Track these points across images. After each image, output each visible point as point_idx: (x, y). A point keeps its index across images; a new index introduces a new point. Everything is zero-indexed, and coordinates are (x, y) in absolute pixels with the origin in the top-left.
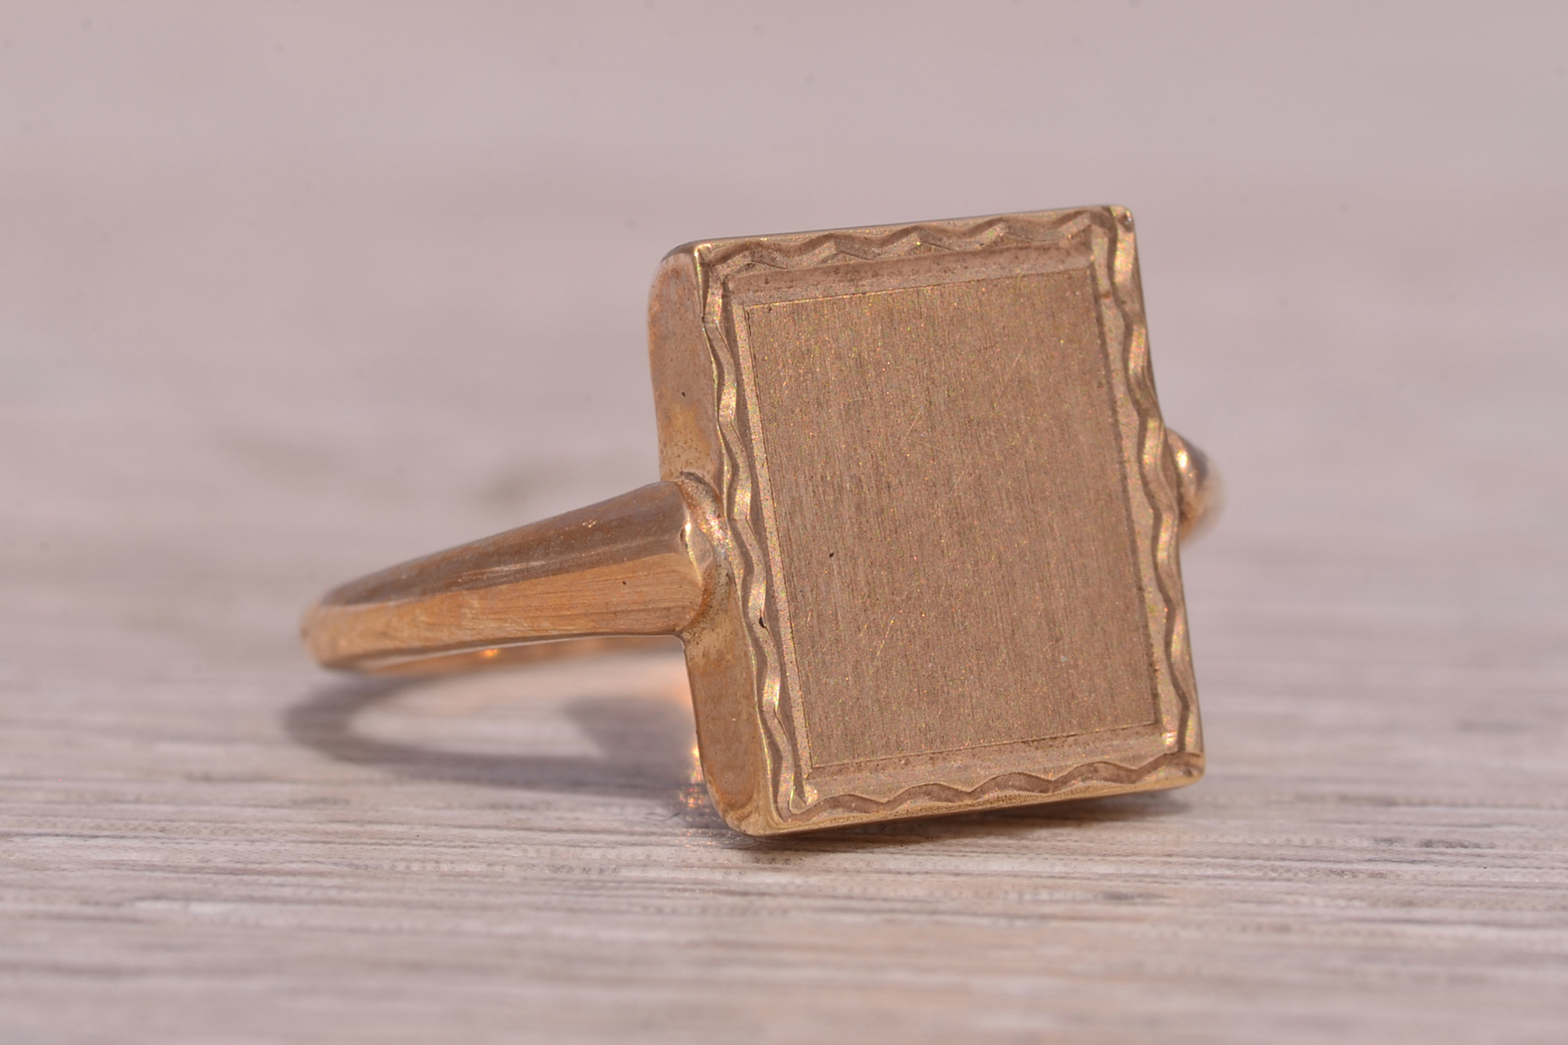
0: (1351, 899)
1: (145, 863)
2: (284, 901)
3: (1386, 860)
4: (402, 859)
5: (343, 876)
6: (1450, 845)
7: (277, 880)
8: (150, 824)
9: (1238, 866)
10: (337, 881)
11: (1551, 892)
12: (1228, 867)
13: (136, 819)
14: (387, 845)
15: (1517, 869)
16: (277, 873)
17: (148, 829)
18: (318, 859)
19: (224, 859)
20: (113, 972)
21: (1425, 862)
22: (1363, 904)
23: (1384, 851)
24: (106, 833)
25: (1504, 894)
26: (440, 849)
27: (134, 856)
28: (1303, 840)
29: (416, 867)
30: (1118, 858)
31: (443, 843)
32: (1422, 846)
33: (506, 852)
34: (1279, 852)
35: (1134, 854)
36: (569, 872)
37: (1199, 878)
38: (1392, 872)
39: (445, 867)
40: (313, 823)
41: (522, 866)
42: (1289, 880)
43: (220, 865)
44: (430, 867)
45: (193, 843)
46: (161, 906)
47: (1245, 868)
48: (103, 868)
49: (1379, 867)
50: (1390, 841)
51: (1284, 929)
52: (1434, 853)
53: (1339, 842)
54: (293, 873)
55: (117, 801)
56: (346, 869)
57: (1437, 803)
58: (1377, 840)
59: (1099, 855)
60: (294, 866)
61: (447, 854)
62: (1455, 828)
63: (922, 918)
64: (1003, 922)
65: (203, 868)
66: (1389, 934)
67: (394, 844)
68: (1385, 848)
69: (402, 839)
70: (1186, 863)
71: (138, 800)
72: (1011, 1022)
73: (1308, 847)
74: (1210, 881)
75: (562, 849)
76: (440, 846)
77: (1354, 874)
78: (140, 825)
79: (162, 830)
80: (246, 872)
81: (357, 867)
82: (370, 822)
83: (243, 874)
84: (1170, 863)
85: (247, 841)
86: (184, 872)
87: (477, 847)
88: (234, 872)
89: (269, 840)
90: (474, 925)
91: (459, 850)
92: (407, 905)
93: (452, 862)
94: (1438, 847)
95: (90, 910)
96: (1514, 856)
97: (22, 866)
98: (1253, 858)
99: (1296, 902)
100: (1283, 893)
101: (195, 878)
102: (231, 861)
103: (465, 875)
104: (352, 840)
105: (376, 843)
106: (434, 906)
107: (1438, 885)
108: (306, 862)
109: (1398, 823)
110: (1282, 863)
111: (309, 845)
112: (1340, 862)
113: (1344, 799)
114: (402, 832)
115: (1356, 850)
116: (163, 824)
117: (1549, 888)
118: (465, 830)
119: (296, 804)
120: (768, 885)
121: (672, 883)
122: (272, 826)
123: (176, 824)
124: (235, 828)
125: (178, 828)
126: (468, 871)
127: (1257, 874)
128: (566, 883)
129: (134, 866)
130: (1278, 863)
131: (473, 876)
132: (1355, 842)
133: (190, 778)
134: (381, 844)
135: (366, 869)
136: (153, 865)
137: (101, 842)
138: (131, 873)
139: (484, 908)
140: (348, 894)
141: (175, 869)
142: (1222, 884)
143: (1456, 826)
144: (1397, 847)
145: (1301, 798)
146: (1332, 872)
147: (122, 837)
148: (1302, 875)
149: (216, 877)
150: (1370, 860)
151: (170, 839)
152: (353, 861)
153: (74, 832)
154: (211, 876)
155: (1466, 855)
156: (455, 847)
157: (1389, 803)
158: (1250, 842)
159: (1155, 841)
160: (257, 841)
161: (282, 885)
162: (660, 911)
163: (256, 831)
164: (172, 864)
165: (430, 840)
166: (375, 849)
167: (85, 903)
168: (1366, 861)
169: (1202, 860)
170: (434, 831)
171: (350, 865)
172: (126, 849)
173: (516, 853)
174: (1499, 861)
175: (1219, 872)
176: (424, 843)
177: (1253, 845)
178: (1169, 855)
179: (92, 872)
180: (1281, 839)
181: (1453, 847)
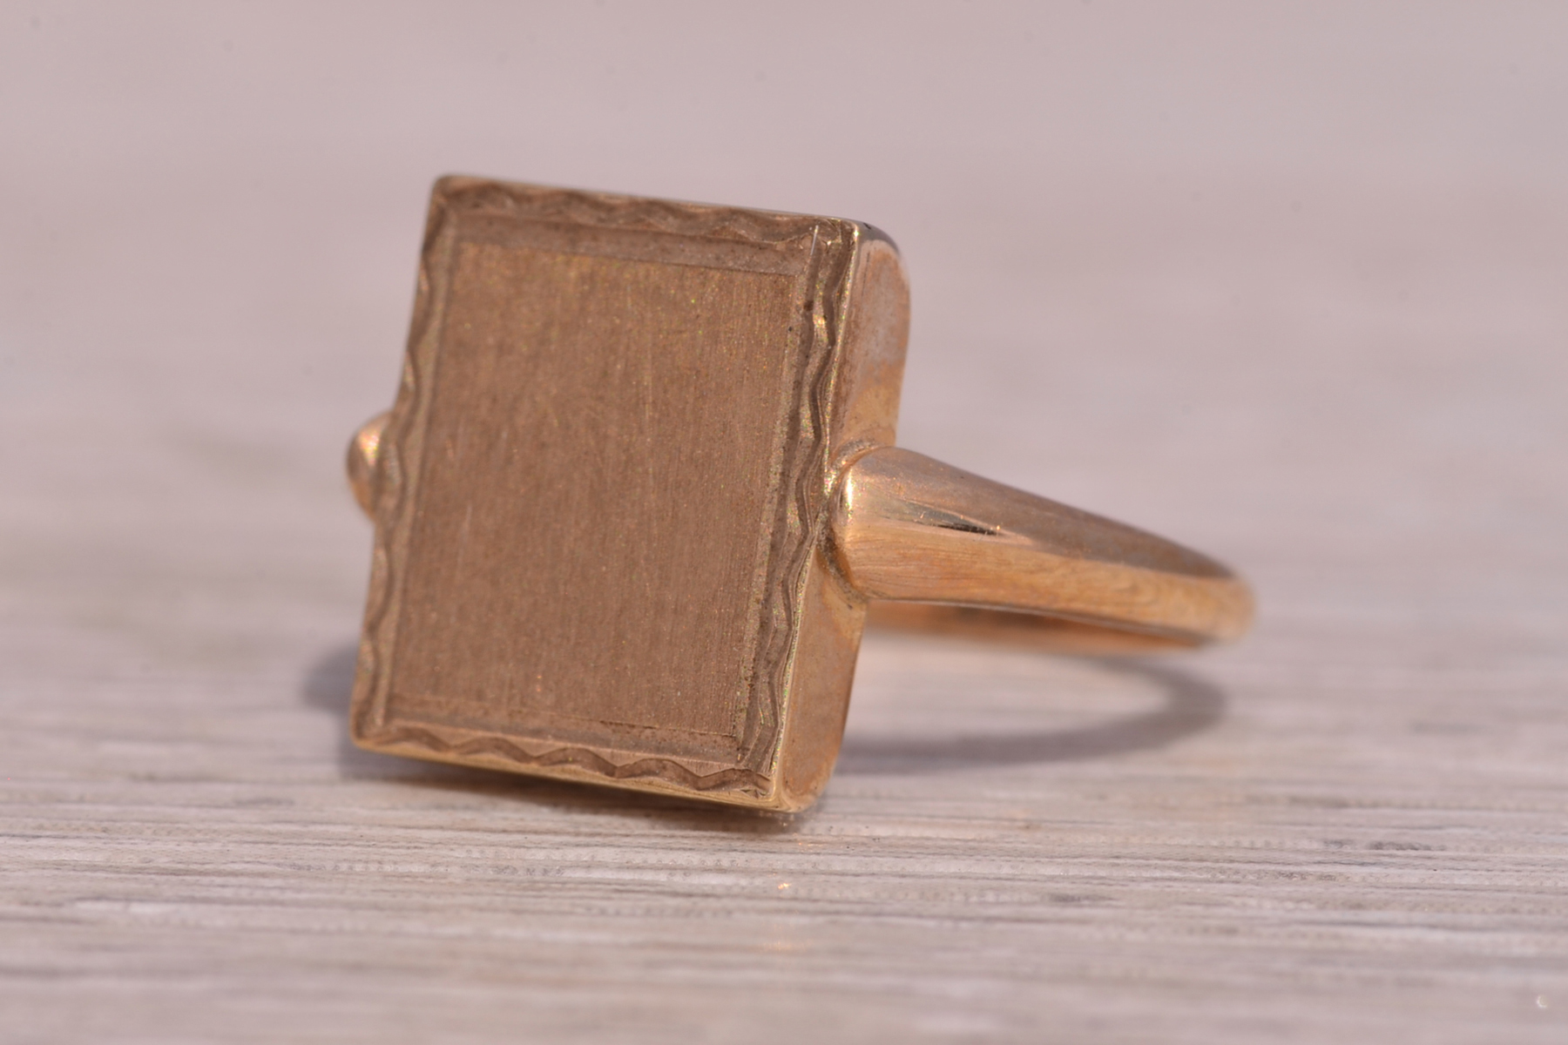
0: (1299, 901)
1: (86, 863)
2: (225, 902)
3: (1335, 863)
4: (345, 860)
5: (284, 876)
6: (1401, 848)
7: (219, 880)
8: (92, 824)
9: (1187, 868)
10: (278, 882)
11: (1501, 894)
12: (1177, 869)
13: (79, 820)
14: (330, 845)
15: (1467, 872)
16: (219, 873)
17: (91, 829)
18: (261, 860)
19: (166, 860)
20: (52, 973)
21: (1374, 864)
22: (1312, 906)
23: (1333, 853)
24: (48, 833)
25: (1454, 897)
26: (383, 850)
27: (77, 856)
28: (1252, 843)
29: (359, 868)
30: (1066, 860)
31: (386, 844)
32: (1371, 849)
33: (451, 853)
34: (1228, 854)
35: (1082, 856)
36: (513, 873)
37: (1147, 880)
38: (1341, 874)
39: (388, 868)
40: (256, 823)
41: (466, 867)
42: (1237, 882)
43: (162, 866)
44: (373, 867)
45: (135, 844)
46: (102, 906)
47: (1193, 870)
48: (44, 869)
49: (1329, 869)
50: (1340, 843)
51: (1231, 932)
52: (1384, 855)
53: (1289, 844)
54: (234, 874)
55: (60, 801)
56: (289, 870)
57: (1388, 805)
58: (1326, 842)
59: (1047, 857)
60: (237, 867)
61: (390, 854)
62: (1405, 831)
63: (867, 920)
64: (948, 924)
65: (145, 869)
66: (1336, 937)
67: (337, 845)
68: (1335, 851)
69: (345, 840)
70: (1133, 865)
71: (81, 800)
72: (954, 1025)
73: (1257, 849)
74: (1158, 883)
75: (506, 850)
76: (383, 847)
77: (1303, 876)
78: (82, 826)
79: (105, 830)
80: (187, 873)
81: (300, 868)
82: (314, 823)
83: (185, 875)
84: (1118, 865)
85: (189, 841)
86: (126, 873)
87: (421, 848)
88: (175, 873)
89: (212, 840)
90: (415, 925)
91: (404, 851)
92: (350, 906)
93: (395, 863)
94: (1388, 849)
95: (30, 911)
96: (1464, 859)
98: (1202, 860)
99: (1244, 905)
100: (1231, 895)
101: (136, 879)
102: (174, 861)
103: (408, 876)
104: (294, 841)
105: (319, 844)
106: (376, 907)
107: (1387, 887)
108: (248, 862)
109: (1348, 825)
110: (1231, 866)
111: (252, 845)
112: (1289, 864)
113: (1295, 801)
114: (345, 833)
115: (1305, 852)
116: (105, 824)
117: (1499, 891)
118: (409, 831)
119: (240, 804)
120: (713, 887)
121: (616, 884)
122: (216, 827)
123: (119, 825)
124: (178, 829)
125: (120, 828)
126: (411, 872)
127: (1205, 876)
128: (508, 884)
129: (75, 867)
130: (1226, 865)
131: (417, 877)
132: (1304, 844)
133: (135, 778)
134: (324, 845)
135: (309, 870)
136: (95, 866)
137: (43, 842)
138: (72, 873)
139: (426, 909)
140: (289, 895)
141: (117, 870)
142: (1169, 887)
143: (1407, 828)
144: (1347, 849)
145: (1253, 800)
146: (1281, 874)
147: (64, 837)
148: (1251, 877)
149: (157, 878)
150: (1319, 863)
151: (111, 839)
152: (296, 862)
153: (16, 832)
154: (153, 876)
155: (1416, 857)
156: (399, 847)
157: (1341, 804)
158: (1199, 844)
159: (1103, 842)
160: (200, 842)
161: (223, 886)
162: (603, 912)
163: (199, 831)
164: (114, 864)
165: (374, 840)
166: (318, 850)
167: (26, 903)
168: (1315, 863)
169: (1151, 862)
170: (376, 831)
171: (293, 866)
172: (67, 849)
173: (460, 854)
174: (1449, 864)
175: (1167, 874)
176: (367, 844)
177: (1202, 847)
178: (1117, 857)
179: (33, 873)
180: (1230, 842)
181: (1404, 849)
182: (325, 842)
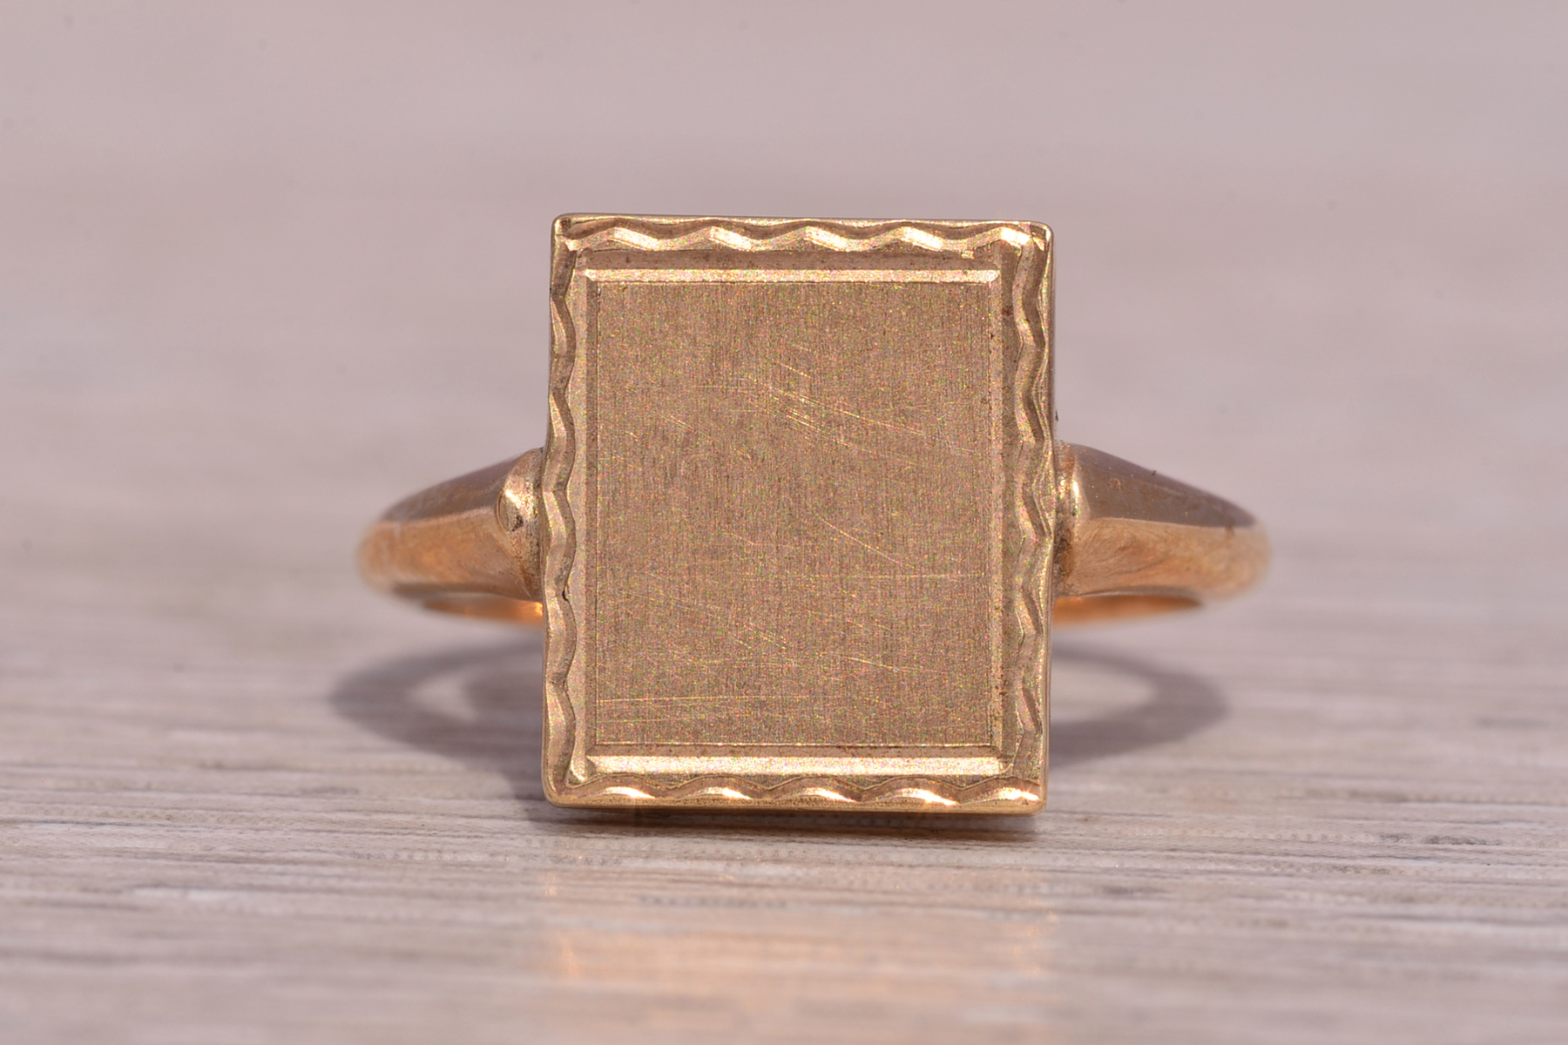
0: (1350, 894)
1: (147, 850)
2: (283, 889)
3: (1390, 856)
4: (405, 849)
5: (344, 865)
6: (1456, 842)
7: (279, 868)
8: (157, 812)
9: (1241, 861)
10: (338, 870)
11: (1553, 889)
12: (1232, 862)
13: (144, 807)
14: (391, 834)
15: (1521, 866)
16: (279, 861)
17: (155, 817)
18: (321, 848)
19: (228, 847)
20: (106, 960)
21: (1428, 858)
22: (1363, 900)
23: (1389, 847)
24: (112, 821)
25: (1505, 891)
26: (443, 839)
27: (139, 843)
28: (1309, 836)
29: (418, 856)
30: (1122, 852)
31: (447, 833)
32: (1426, 843)
33: (510, 842)
34: (1283, 848)
35: (1137, 849)
36: (570, 863)
37: (1202, 873)
38: (1395, 868)
39: (447, 857)
40: (320, 812)
41: (524, 856)
42: (1290, 875)
43: (222, 853)
44: (432, 856)
45: (198, 831)
46: (160, 894)
47: (1248, 863)
48: (105, 856)
49: (1383, 863)
50: (1397, 837)
51: (1281, 924)
52: (1439, 850)
53: (1346, 838)
54: (294, 862)
55: (126, 789)
56: (348, 858)
57: (1448, 800)
58: (1383, 837)
59: (1103, 850)
60: (297, 855)
61: (451, 844)
62: (1462, 825)
63: (919, 911)
64: (999, 916)
65: (206, 856)
66: (1386, 930)
67: (398, 833)
68: (1390, 845)
69: (406, 828)
70: (1189, 858)
71: (148, 788)
72: (995, 1015)
73: (1313, 842)
74: (1213, 876)
75: (566, 840)
76: (444, 836)
77: (1357, 870)
78: (147, 813)
79: (169, 818)
81: (360, 856)
82: (377, 811)
83: (245, 862)
84: (1173, 858)
85: (252, 829)
86: (186, 860)
87: (481, 837)
88: (236, 861)
89: (275, 828)
90: (470, 914)
91: (464, 840)
92: (405, 894)
93: (455, 852)
94: (1443, 844)
95: (89, 897)
96: (1519, 853)
97: (25, 852)
98: (1257, 853)
99: (1296, 898)
100: (1283, 888)
101: (196, 866)
102: (235, 849)
103: (466, 865)
104: (357, 829)
105: (381, 833)
106: (433, 896)
107: (1440, 881)
108: (309, 851)
109: (1406, 819)
110: (1285, 859)
111: (313, 833)
112: (1344, 858)
113: (1355, 794)
114: (407, 822)
115: (1360, 845)
116: (169, 812)
117: (1551, 885)
118: (470, 820)
119: (305, 792)
120: (770, 878)
122: (279, 815)
123: (183, 812)
124: (242, 817)
125: (184, 816)
126: (470, 861)
127: (1259, 869)
128: (566, 874)
129: (136, 854)
130: (1281, 859)
131: (474, 866)
132: (1361, 838)
133: (203, 766)
134: (385, 833)
135: (368, 858)
136: (156, 853)
137: (106, 829)
138: (133, 860)
139: (482, 898)
140: (347, 883)
141: (177, 857)
142: (1223, 879)
143: (1464, 822)
144: (1403, 843)
145: (1313, 793)
146: (1335, 867)
147: (127, 825)
148: (1305, 871)
149: (217, 865)
150: (1374, 856)
151: (175, 827)
152: (356, 850)
153: (81, 819)
154: (213, 864)
155: (1471, 851)
156: (459, 837)
157: (1401, 799)
158: (1256, 837)
159: (1160, 835)
160: (262, 830)
161: (282, 874)
162: (658, 901)
163: (263, 819)
164: (174, 852)
165: (435, 830)
166: (380, 838)
167: (85, 890)
168: (1370, 857)
169: (1206, 855)
170: (439, 820)
171: (353, 854)
172: (130, 836)
173: (520, 843)
174: (1503, 858)
175: (1223, 866)
176: (429, 833)
177: (1259, 840)
178: (1173, 850)
179: (95, 860)
180: (1287, 835)
181: (1459, 844)
182: (387, 831)
